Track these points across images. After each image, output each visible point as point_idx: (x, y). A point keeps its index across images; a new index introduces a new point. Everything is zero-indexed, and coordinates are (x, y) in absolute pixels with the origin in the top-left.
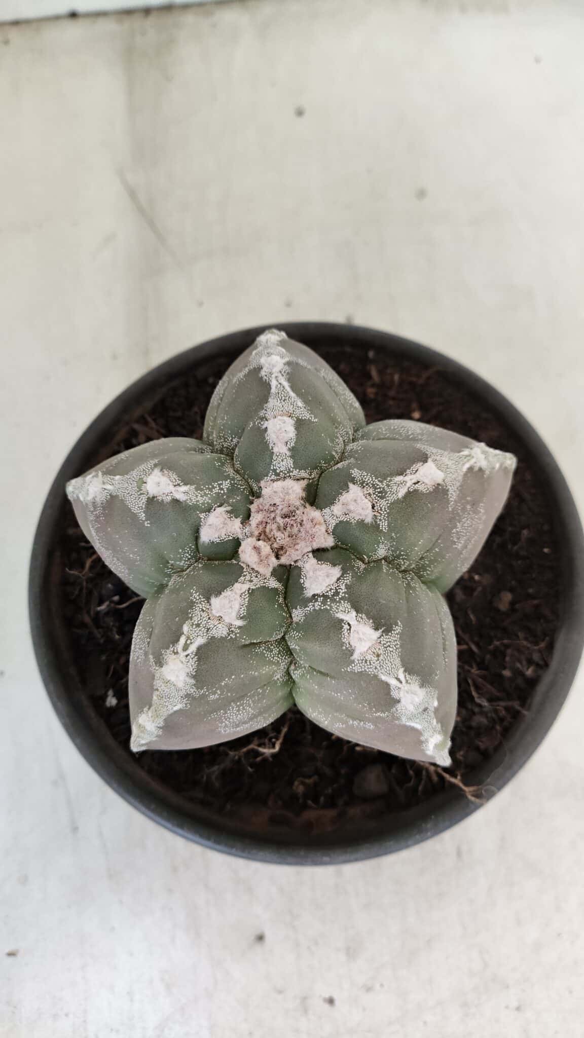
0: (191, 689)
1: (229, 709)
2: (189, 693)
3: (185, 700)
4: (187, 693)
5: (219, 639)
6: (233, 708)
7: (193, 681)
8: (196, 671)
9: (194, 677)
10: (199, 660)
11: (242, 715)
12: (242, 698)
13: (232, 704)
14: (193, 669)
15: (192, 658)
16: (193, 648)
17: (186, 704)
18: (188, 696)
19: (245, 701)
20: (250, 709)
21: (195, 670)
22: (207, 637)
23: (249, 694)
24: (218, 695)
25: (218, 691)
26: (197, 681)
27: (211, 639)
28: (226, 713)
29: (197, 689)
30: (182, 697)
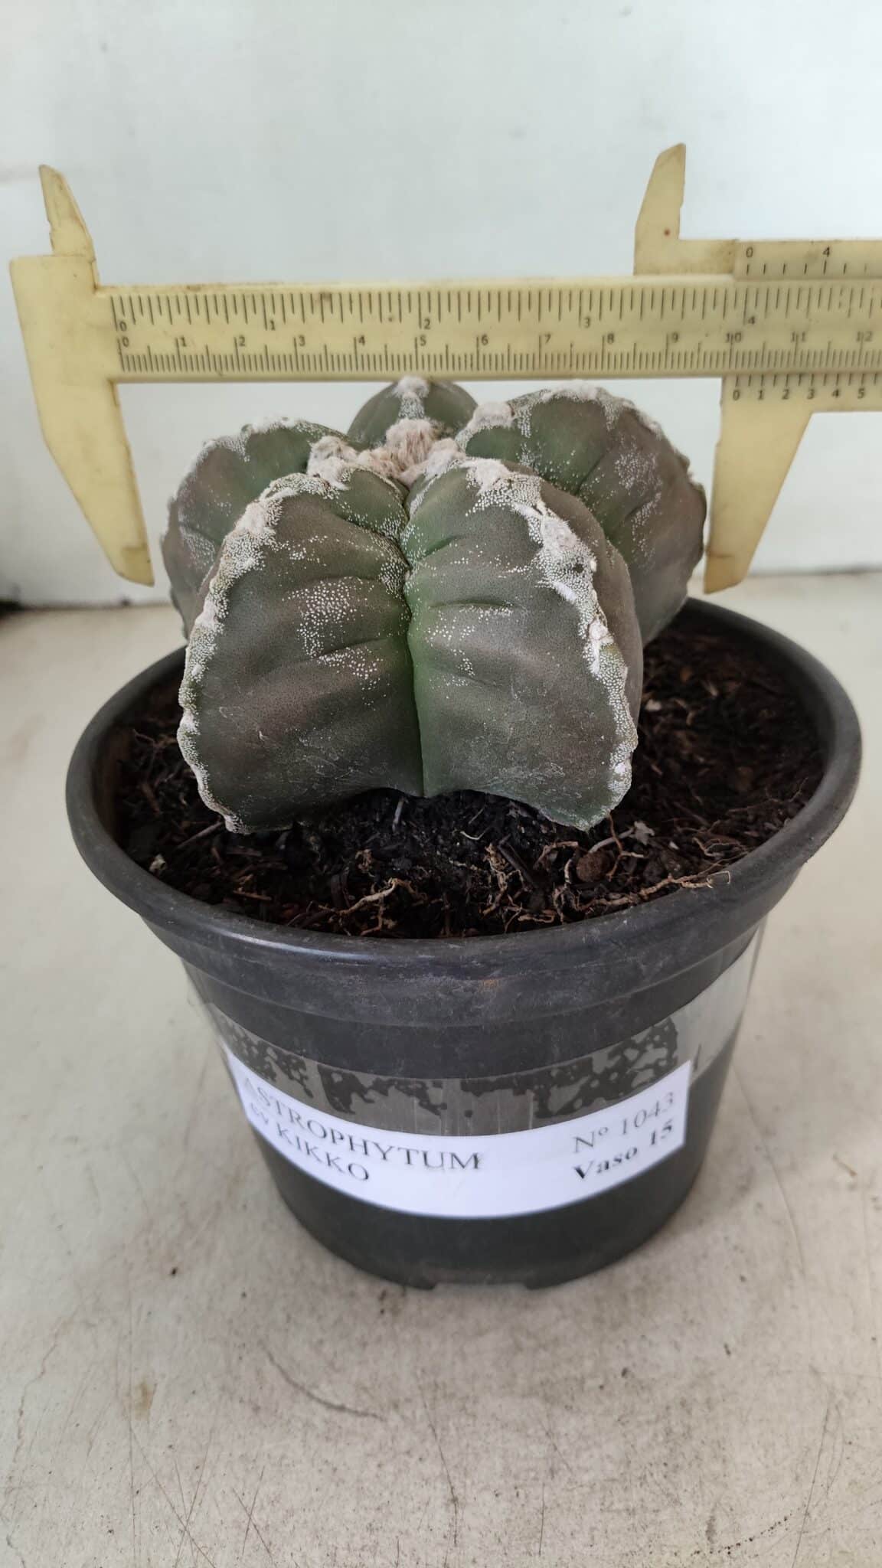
0: (269, 540)
1: (317, 590)
2: (266, 544)
3: (259, 554)
4: (264, 545)
5: (313, 496)
6: (322, 589)
7: (273, 532)
8: (278, 522)
9: (274, 527)
10: (283, 510)
11: (333, 603)
12: (334, 577)
13: (322, 582)
14: (275, 518)
15: (276, 506)
16: (279, 495)
17: (260, 560)
18: (264, 548)
19: (339, 586)
20: (345, 599)
21: (277, 519)
22: (297, 490)
23: (345, 578)
24: (304, 554)
25: (304, 549)
26: (278, 533)
27: (302, 493)
28: (312, 594)
29: (277, 541)
30: (256, 549)
